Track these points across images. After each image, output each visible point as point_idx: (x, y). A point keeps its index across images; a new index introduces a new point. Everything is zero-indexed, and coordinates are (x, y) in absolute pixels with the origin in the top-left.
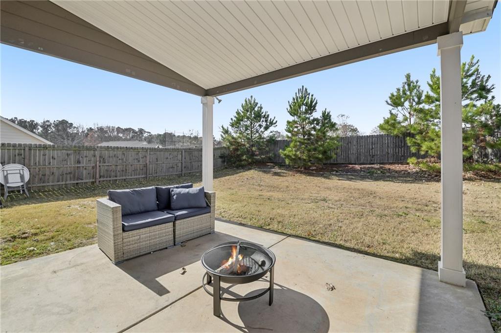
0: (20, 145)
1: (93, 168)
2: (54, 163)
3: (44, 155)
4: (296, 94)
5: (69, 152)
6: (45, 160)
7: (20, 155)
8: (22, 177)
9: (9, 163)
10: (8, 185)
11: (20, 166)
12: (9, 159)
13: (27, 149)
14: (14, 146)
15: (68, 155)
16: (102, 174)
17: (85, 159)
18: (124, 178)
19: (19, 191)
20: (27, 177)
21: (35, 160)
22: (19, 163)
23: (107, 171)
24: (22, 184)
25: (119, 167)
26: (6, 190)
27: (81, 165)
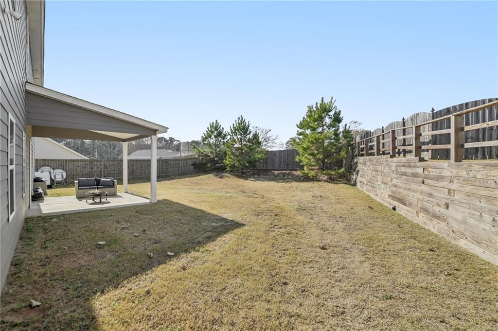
0: (61, 160)
1: (100, 171)
2: (79, 169)
3: (74, 165)
4: (236, 121)
5: (86, 163)
6: (74, 167)
7: (61, 165)
8: (62, 176)
9: (56, 169)
10: (56, 180)
11: (61, 171)
12: (56, 167)
13: (65, 162)
14: (59, 160)
15: (86, 164)
16: (105, 175)
17: (95, 167)
18: (119, 178)
19: (61, 183)
20: (65, 177)
21: (69, 167)
22: (61, 169)
23: (108, 173)
24: (62, 179)
25: (116, 172)
26: (55, 182)
27: (93, 170)
